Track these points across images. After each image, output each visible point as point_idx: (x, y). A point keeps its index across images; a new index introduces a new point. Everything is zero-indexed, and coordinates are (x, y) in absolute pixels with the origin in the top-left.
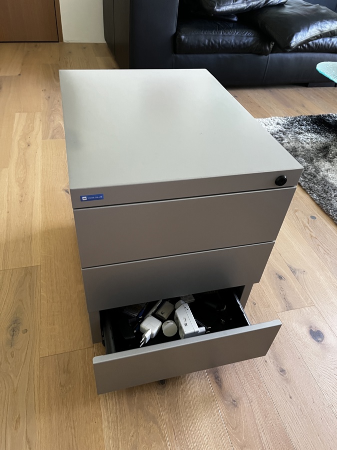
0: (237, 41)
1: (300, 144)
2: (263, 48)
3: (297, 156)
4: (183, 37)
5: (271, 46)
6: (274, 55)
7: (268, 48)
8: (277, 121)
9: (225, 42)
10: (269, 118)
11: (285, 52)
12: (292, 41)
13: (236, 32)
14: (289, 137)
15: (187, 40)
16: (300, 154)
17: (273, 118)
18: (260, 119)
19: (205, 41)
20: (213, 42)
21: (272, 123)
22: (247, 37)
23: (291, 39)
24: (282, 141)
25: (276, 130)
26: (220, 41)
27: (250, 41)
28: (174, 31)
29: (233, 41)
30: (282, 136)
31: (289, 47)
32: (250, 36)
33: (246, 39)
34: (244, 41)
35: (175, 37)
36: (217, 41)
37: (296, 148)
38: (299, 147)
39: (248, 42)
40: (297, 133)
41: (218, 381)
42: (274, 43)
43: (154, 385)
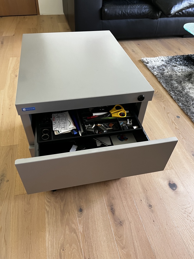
0: (139, 11)
1: (175, 73)
2: (155, 15)
3: (172, 80)
4: (106, 10)
5: (160, 14)
6: (162, 19)
7: (158, 15)
8: (162, 59)
9: (131, 12)
10: (157, 57)
11: (168, 17)
12: (172, 11)
13: (138, 6)
14: (168, 68)
15: (108, 12)
16: (174, 79)
17: (160, 57)
18: (152, 58)
19: (119, 12)
20: (124, 12)
21: (159, 60)
23: (171, 9)
24: (164, 71)
25: (161, 64)
26: (129, 12)
27: (147, 11)
28: (101, 7)
29: (136, 11)
30: (164, 68)
31: (170, 14)
32: (147, 8)
33: (144, 10)
34: (143, 11)
35: (102, 10)
36: (127, 11)
37: (172, 75)
38: (174, 75)
39: (145, 12)
40: (173, 66)
41: (112, 211)
42: (161, 12)
43: (76, 212)
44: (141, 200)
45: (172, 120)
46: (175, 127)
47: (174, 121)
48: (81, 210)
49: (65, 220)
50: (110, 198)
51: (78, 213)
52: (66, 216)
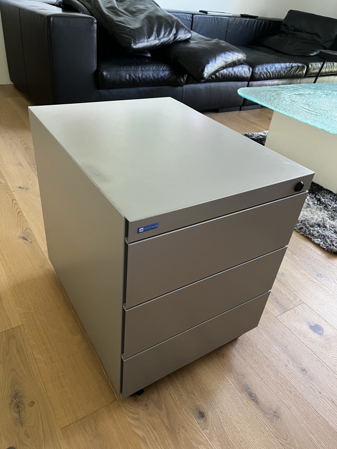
0: (155, 75)
2: (178, 80)
4: (105, 73)
5: (185, 78)
6: (188, 86)
7: (182, 80)
9: (144, 76)
11: (199, 82)
12: (204, 73)
13: (153, 67)
15: (109, 76)
19: (126, 76)
20: (134, 77)
22: (163, 71)
23: (203, 70)
26: (140, 76)
27: (167, 74)
28: (95, 68)
29: (151, 75)
31: (203, 78)
32: (166, 70)
34: (160, 74)
35: (97, 74)
36: (137, 75)
39: (164, 75)
42: (187, 75)
43: (195, 421)
44: (286, 365)
48: (202, 415)
49: (183, 442)
50: (239, 376)
51: (199, 422)
52: (182, 435)
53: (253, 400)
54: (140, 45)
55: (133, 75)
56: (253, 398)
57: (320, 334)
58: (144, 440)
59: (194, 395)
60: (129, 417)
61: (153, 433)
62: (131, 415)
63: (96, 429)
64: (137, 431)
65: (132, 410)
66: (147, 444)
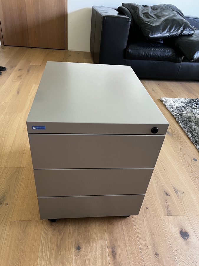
0: (162, 55)
1: (194, 115)
2: (177, 59)
3: (191, 122)
4: (130, 50)
5: (182, 58)
6: (184, 63)
7: (180, 59)
8: (181, 100)
9: (154, 54)
10: (177, 99)
11: (190, 61)
12: (194, 56)
13: (161, 49)
14: (187, 110)
15: (132, 52)
16: (193, 121)
17: (179, 98)
18: (171, 99)
19: (142, 53)
20: (147, 54)
21: (178, 101)
22: (168, 52)
23: (194, 54)
24: (183, 112)
25: (180, 105)
26: (152, 54)
27: (169, 55)
28: (125, 47)
29: (159, 54)
30: (183, 109)
31: (193, 59)
32: (170, 52)
33: (167, 53)
34: (165, 54)
35: (126, 50)
36: (150, 53)
37: (191, 117)
38: (193, 117)
39: (168, 55)
40: (193, 108)
41: (114, 254)
42: (184, 56)
43: (73, 250)
44: (147, 246)
45: (188, 162)
46: (191, 170)
47: (190, 164)
48: (79, 248)
49: (60, 257)
50: (113, 239)
51: (75, 251)
52: (62, 253)
53: (113, 255)
54: (155, 36)
55: (147, 53)
56: (113, 254)
57: (185, 239)
58: (42, 245)
59: (82, 236)
60: (43, 230)
61: (49, 244)
62: (44, 230)
63: (25, 228)
64: (42, 239)
65: (46, 228)
66: (43, 248)
